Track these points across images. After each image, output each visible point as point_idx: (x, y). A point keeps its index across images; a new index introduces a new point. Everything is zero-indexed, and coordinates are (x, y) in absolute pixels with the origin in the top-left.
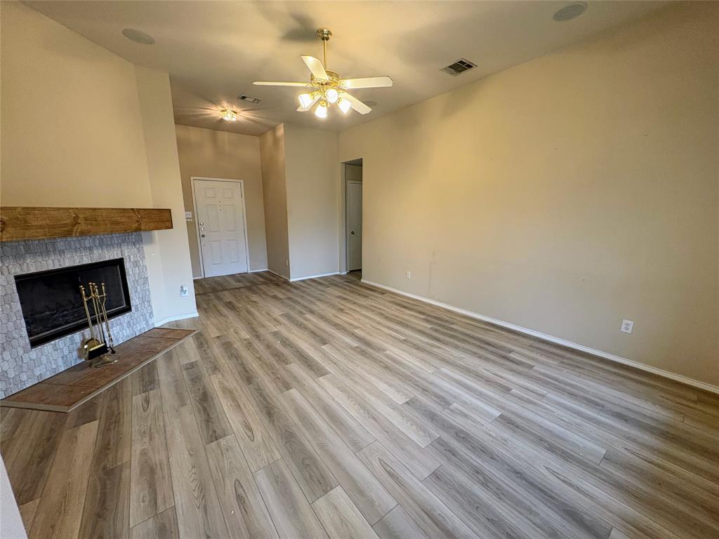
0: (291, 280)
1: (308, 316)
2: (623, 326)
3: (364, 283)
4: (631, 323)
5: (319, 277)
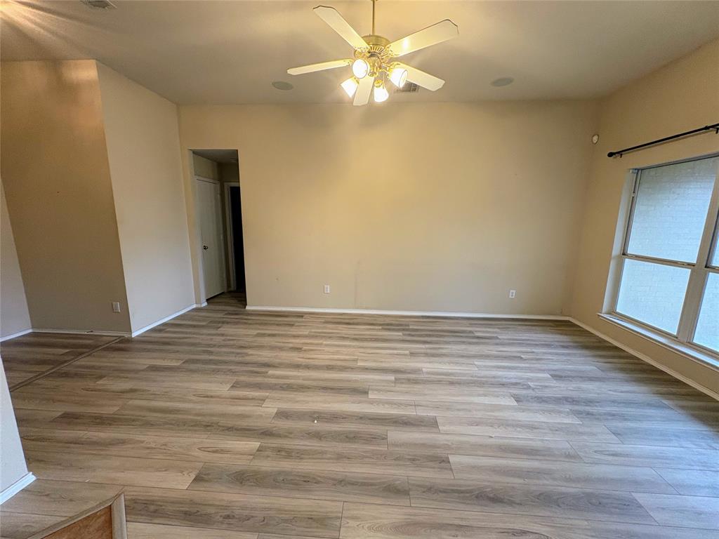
0: (134, 334)
2: (511, 294)
3: (249, 310)
4: (514, 291)
5: (174, 319)
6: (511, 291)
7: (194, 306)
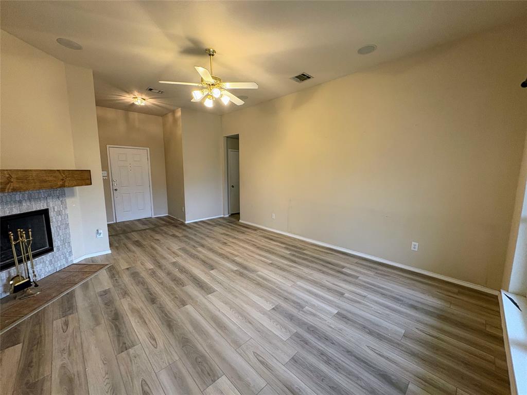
0: (186, 222)
1: (200, 249)
2: (413, 246)
3: (242, 223)
4: (417, 244)
5: (208, 220)
6: (413, 243)
7: (222, 216)
